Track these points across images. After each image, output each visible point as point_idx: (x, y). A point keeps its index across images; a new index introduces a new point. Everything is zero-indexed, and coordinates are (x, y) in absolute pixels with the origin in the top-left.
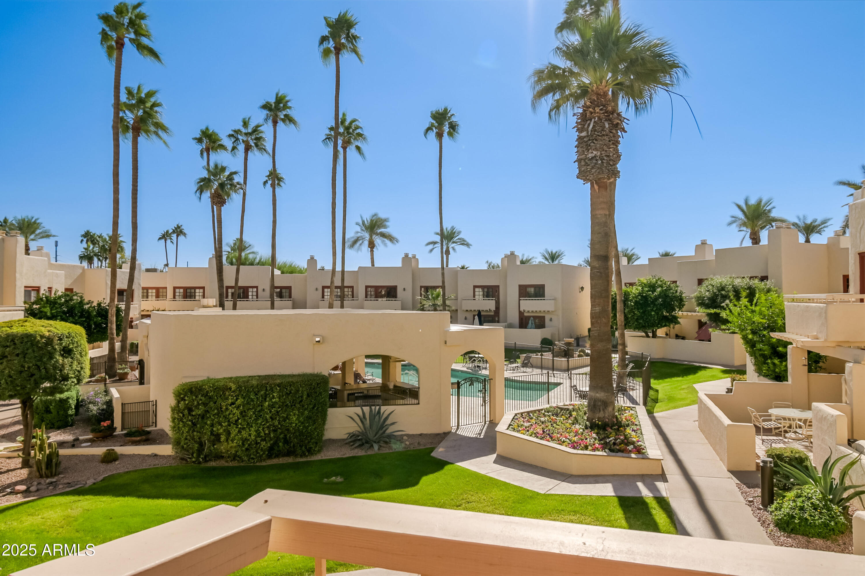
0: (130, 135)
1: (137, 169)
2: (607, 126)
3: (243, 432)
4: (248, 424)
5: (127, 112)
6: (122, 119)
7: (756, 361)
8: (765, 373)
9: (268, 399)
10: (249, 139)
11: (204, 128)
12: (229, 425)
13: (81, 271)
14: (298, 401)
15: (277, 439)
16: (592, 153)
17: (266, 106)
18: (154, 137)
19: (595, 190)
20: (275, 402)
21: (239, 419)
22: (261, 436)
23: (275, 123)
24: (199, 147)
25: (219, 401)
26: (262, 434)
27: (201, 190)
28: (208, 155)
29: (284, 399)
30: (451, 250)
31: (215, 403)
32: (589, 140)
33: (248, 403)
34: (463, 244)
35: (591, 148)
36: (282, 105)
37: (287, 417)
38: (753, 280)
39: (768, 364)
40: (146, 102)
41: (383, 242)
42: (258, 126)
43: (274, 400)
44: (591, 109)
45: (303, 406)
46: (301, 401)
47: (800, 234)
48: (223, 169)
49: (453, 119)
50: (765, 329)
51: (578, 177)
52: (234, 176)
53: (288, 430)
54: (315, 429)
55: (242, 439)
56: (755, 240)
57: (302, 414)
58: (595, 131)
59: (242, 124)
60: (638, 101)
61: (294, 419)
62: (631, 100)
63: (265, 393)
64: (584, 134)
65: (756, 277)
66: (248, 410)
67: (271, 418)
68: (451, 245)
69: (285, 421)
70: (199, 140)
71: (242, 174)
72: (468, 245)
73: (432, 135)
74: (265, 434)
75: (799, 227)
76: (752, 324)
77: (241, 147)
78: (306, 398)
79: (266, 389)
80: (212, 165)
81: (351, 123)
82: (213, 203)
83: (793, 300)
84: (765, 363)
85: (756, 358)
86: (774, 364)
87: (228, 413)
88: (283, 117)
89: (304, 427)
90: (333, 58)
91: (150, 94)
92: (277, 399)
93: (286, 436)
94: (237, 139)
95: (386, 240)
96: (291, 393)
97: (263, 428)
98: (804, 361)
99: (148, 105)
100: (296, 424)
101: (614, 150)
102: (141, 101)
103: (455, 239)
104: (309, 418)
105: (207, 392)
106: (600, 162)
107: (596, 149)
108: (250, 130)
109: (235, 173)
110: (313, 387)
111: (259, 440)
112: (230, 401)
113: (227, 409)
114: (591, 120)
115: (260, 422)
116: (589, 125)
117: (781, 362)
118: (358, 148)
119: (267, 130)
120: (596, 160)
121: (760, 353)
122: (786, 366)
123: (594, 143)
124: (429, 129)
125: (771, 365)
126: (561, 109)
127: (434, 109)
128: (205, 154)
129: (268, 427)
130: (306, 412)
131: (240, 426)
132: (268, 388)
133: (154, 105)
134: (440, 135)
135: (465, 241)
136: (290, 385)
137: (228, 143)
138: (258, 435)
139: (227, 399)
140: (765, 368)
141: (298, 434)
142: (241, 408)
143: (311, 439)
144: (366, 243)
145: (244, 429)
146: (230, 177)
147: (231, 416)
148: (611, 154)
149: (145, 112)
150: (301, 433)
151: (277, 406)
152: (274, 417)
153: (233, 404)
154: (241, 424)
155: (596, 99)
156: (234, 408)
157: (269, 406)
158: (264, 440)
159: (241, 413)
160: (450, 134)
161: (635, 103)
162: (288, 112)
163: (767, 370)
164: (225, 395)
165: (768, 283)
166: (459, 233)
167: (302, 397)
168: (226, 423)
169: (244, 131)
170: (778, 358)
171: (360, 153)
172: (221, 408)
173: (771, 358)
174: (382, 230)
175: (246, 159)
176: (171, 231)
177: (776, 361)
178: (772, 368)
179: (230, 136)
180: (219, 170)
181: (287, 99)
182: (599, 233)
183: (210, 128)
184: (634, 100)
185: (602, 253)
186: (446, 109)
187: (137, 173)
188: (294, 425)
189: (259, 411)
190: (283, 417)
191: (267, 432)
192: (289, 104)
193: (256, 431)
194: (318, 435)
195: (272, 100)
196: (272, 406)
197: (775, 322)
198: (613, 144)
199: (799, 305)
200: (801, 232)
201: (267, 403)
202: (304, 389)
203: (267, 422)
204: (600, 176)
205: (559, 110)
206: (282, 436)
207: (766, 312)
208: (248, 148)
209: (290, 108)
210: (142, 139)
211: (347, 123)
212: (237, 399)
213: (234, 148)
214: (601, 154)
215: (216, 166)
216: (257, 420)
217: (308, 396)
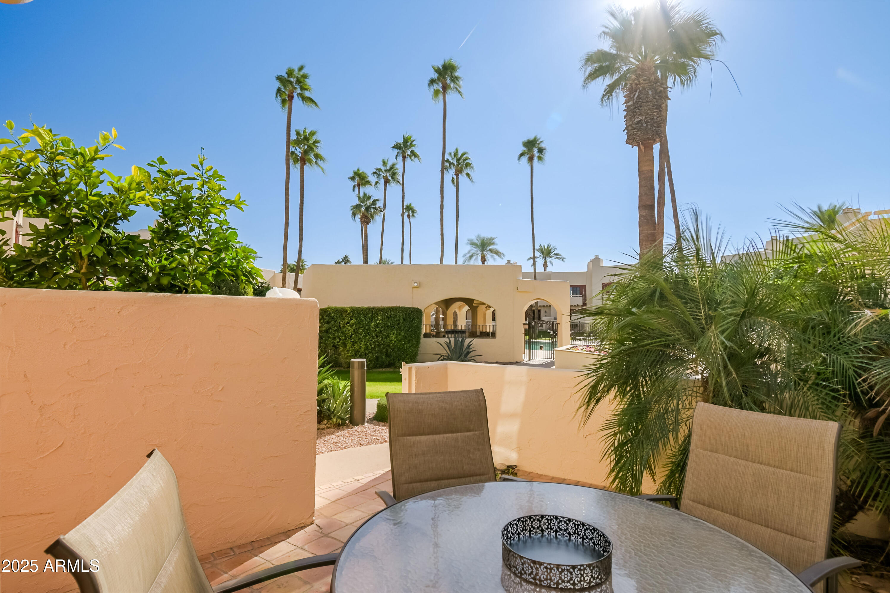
0: (299, 165)
1: (303, 188)
2: (650, 93)
3: (356, 345)
4: (359, 339)
5: (297, 148)
6: (293, 153)
9: (373, 321)
10: (388, 174)
11: (356, 170)
12: (346, 339)
13: (273, 275)
14: (397, 323)
15: (381, 352)
16: (638, 118)
17: (397, 146)
18: (315, 166)
19: (641, 150)
20: (379, 323)
21: (352, 335)
22: (369, 350)
23: (404, 158)
24: (352, 184)
25: (339, 321)
26: (370, 348)
27: (354, 215)
28: (359, 189)
29: (386, 321)
30: (548, 263)
31: (336, 322)
32: (635, 108)
33: (359, 323)
34: (558, 258)
35: (636, 115)
36: (409, 144)
37: (388, 335)
40: (310, 139)
41: (493, 257)
42: (393, 165)
43: (378, 322)
44: (636, 81)
45: (400, 328)
46: (399, 324)
48: (369, 198)
49: (542, 145)
51: (627, 143)
52: (377, 202)
53: (389, 346)
54: (410, 347)
55: (354, 350)
57: (400, 334)
58: (640, 98)
59: (382, 163)
60: (683, 78)
61: (394, 337)
62: (677, 78)
63: (372, 316)
64: (630, 103)
66: (359, 328)
67: (376, 335)
68: (549, 259)
69: (386, 338)
70: (352, 178)
71: (382, 202)
72: (562, 259)
73: (525, 159)
74: (372, 348)
77: (382, 181)
78: (403, 322)
79: (373, 313)
80: (362, 195)
81: (462, 155)
82: (362, 223)
87: (344, 330)
88: (409, 154)
89: (401, 344)
90: (441, 96)
91: (313, 134)
92: (381, 321)
93: (387, 350)
94: (379, 175)
95: (494, 255)
96: (391, 316)
97: (370, 343)
99: (311, 142)
100: (395, 342)
101: (657, 114)
102: (306, 139)
103: (551, 255)
104: (405, 338)
105: (330, 313)
106: (645, 125)
107: (641, 115)
108: (388, 168)
109: (377, 200)
110: (408, 314)
111: (367, 352)
112: (346, 321)
113: (344, 327)
114: (636, 91)
115: (368, 338)
116: (635, 95)
118: (468, 175)
119: (399, 167)
120: (642, 124)
123: (639, 109)
124: (522, 155)
126: (614, 93)
127: (525, 139)
128: (357, 189)
129: (374, 343)
130: (403, 333)
131: (353, 340)
132: (374, 312)
133: (315, 142)
134: (531, 159)
135: (560, 255)
136: (391, 311)
137: (373, 179)
138: (367, 348)
139: (344, 319)
141: (396, 350)
142: (354, 326)
143: (407, 355)
144: (479, 258)
145: (356, 342)
146: (374, 202)
147: (347, 332)
148: (655, 118)
149: (308, 146)
150: (399, 349)
151: (381, 326)
152: (378, 334)
153: (348, 323)
154: (354, 339)
155: (641, 73)
156: (349, 326)
157: (374, 325)
158: (371, 352)
159: (354, 330)
160: (540, 158)
161: (681, 80)
162: (413, 148)
164: (342, 316)
166: (555, 249)
167: (399, 320)
168: (343, 338)
169: (383, 169)
171: (469, 178)
172: (340, 326)
174: (491, 247)
175: (385, 189)
176: (341, 260)
179: (375, 173)
180: (366, 197)
181: (412, 139)
182: (646, 186)
183: (360, 169)
184: (680, 77)
185: (648, 203)
186: (535, 138)
187: (303, 191)
188: (393, 342)
189: (368, 330)
190: (385, 335)
191: (373, 346)
192: (414, 143)
193: (365, 345)
194: (412, 353)
195: (401, 141)
196: (376, 326)
198: (656, 109)
201: (373, 324)
202: (401, 314)
203: (373, 338)
204: (645, 137)
205: (611, 95)
206: (384, 350)
208: (387, 182)
209: (414, 145)
210: (306, 167)
211: (459, 156)
212: (351, 319)
213: (377, 183)
214: (646, 118)
215: (365, 194)
216: (365, 336)
217: (404, 320)
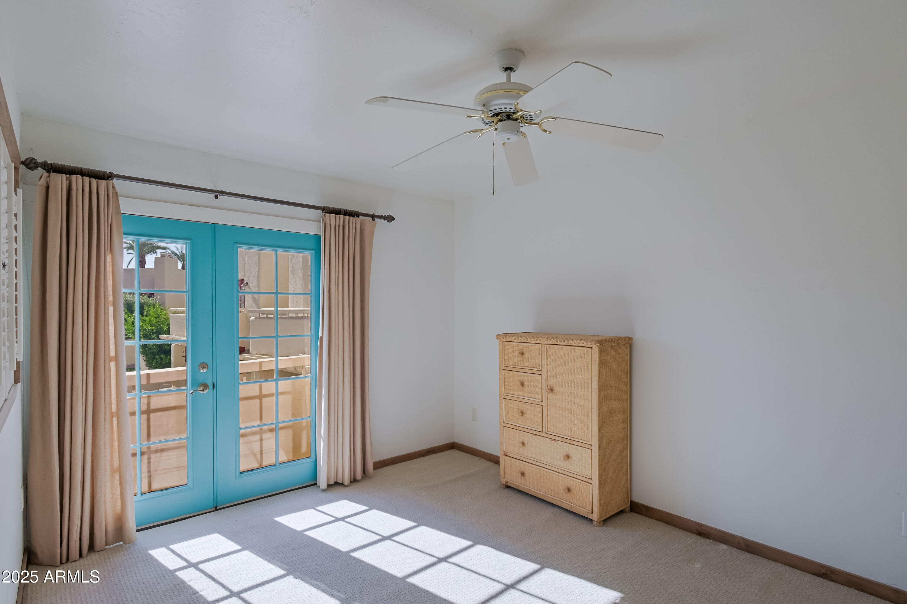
7: (147, 358)
8: (154, 366)
38: (143, 296)
39: (156, 359)
47: (179, 261)
50: (154, 333)
56: (142, 263)
65: (145, 294)
75: (177, 255)
76: (143, 331)
83: (175, 312)
84: (154, 359)
85: (147, 355)
86: (161, 358)
98: (183, 354)
117: (166, 357)
121: (151, 351)
122: (170, 359)
125: (159, 360)
140: (154, 362)
163: (156, 363)
165: (154, 298)
170: (164, 354)
173: (158, 354)
177: (163, 356)
178: (159, 362)
197: (161, 328)
199: (180, 316)
200: (179, 259)
207: (154, 321)
